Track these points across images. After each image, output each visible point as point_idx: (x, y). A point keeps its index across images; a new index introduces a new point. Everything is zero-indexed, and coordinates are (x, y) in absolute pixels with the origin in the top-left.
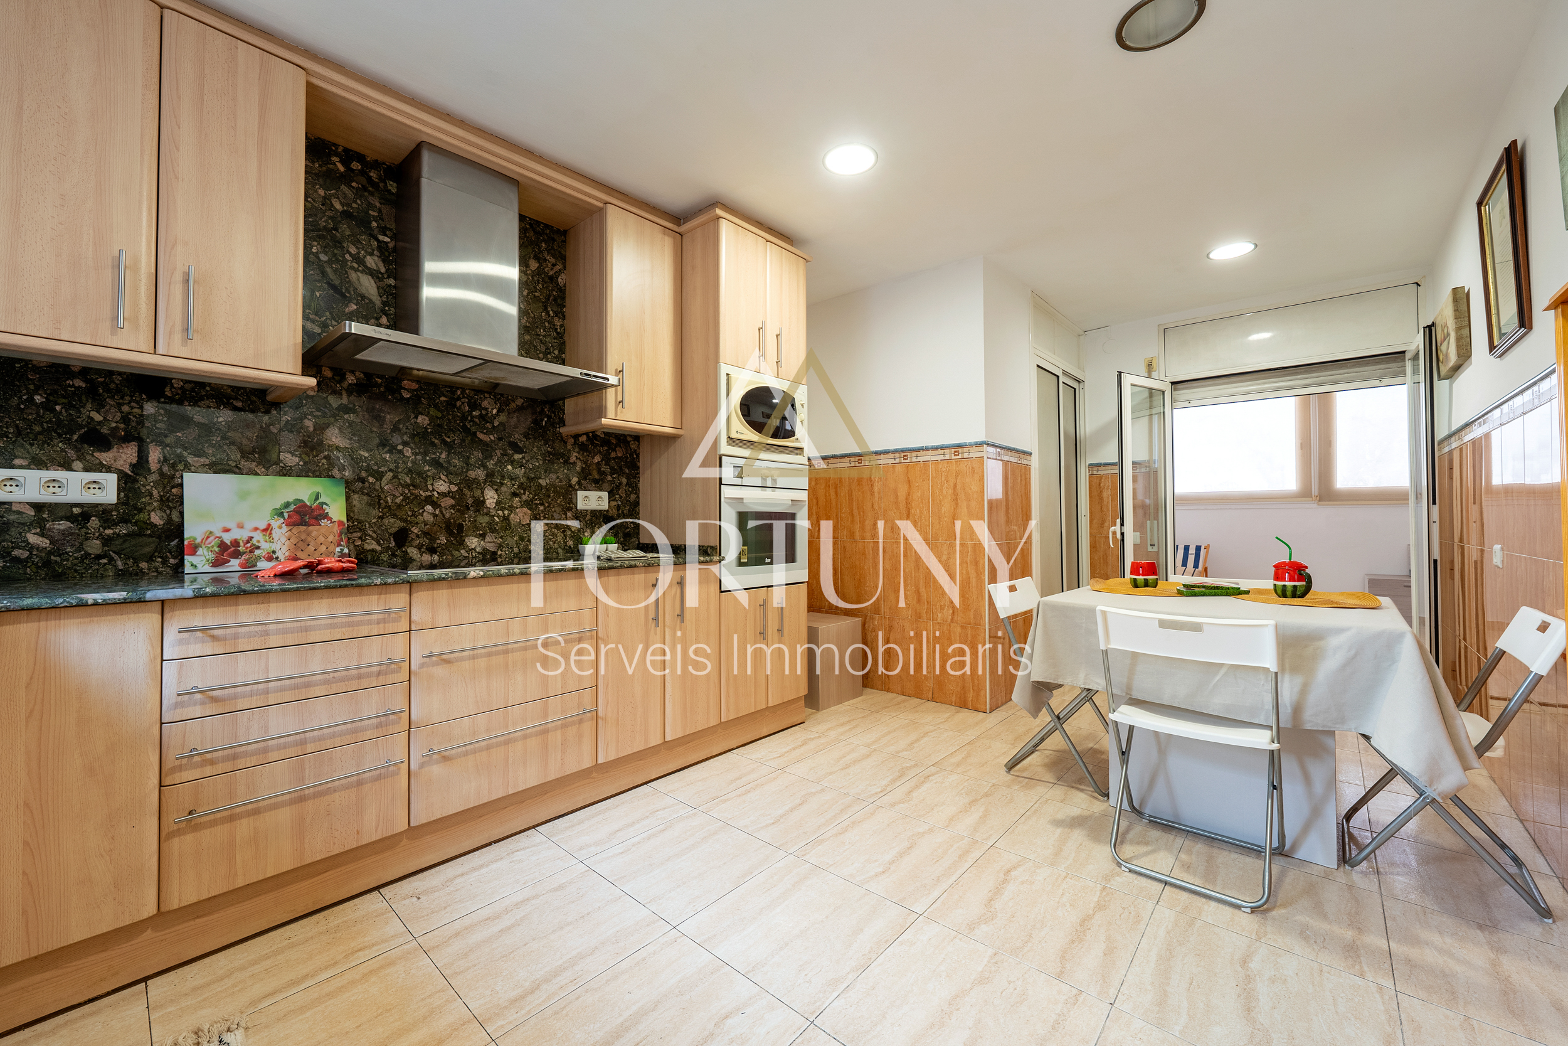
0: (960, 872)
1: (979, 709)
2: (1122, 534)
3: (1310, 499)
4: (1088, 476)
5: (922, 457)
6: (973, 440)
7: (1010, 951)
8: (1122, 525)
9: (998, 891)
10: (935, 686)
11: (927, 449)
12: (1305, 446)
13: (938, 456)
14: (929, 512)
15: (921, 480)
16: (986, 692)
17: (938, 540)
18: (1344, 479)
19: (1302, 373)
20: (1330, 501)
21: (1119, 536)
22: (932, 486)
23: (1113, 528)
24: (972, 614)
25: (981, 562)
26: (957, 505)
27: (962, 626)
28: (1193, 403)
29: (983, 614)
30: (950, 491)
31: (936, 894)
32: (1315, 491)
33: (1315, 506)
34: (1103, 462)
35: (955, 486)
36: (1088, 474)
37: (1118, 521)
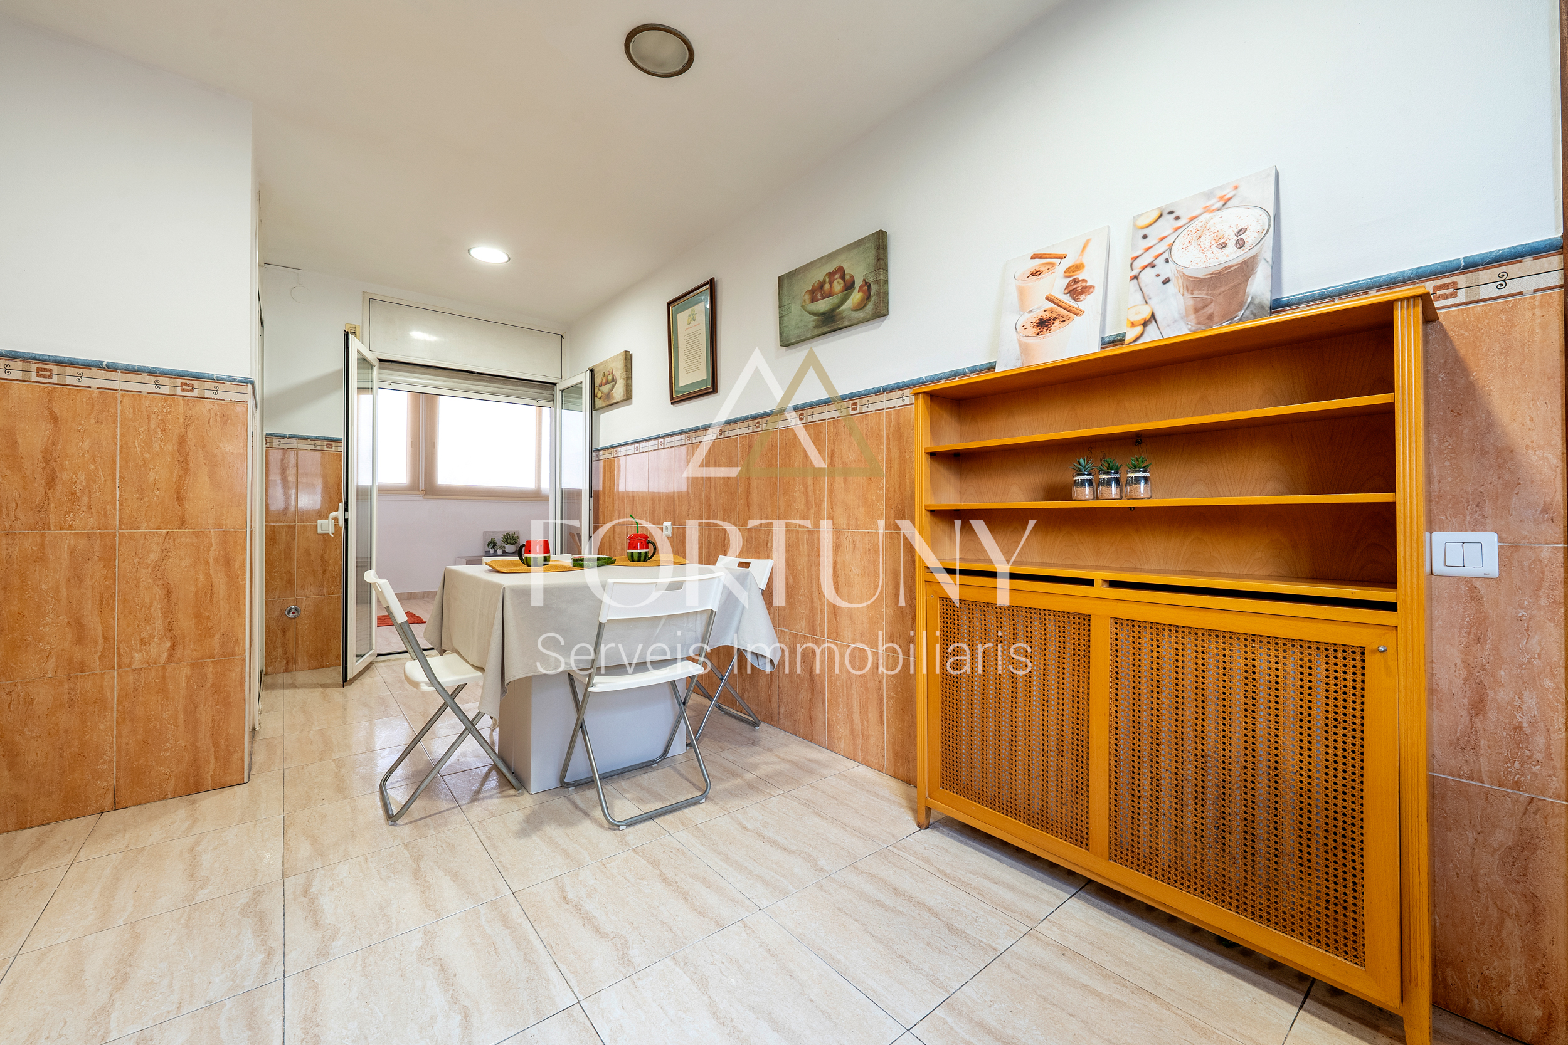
0: (533, 937)
1: (229, 783)
2: (346, 521)
3: (418, 493)
4: (264, 449)
5: (94, 381)
6: (226, 373)
7: (675, 946)
8: (346, 510)
9: (587, 920)
10: (122, 782)
11: (112, 368)
12: (415, 444)
13: (145, 385)
14: (114, 479)
15: (92, 421)
16: (244, 752)
17: (138, 528)
18: (445, 477)
19: (487, 381)
20: (433, 495)
21: (341, 523)
22: (122, 435)
23: (334, 513)
24: (216, 640)
25: (238, 559)
26: (186, 470)
27: (193, 665)
28: (394, 386)
29: (241, 636)
30: (170, 447)
31: (553, 974)
32: (422, 486)
33: (421, 499)
34: (288, 433)
35: (182, 440)
36: (264, 446)
37: (342, 505)
